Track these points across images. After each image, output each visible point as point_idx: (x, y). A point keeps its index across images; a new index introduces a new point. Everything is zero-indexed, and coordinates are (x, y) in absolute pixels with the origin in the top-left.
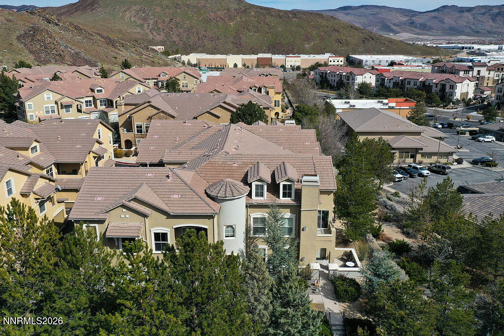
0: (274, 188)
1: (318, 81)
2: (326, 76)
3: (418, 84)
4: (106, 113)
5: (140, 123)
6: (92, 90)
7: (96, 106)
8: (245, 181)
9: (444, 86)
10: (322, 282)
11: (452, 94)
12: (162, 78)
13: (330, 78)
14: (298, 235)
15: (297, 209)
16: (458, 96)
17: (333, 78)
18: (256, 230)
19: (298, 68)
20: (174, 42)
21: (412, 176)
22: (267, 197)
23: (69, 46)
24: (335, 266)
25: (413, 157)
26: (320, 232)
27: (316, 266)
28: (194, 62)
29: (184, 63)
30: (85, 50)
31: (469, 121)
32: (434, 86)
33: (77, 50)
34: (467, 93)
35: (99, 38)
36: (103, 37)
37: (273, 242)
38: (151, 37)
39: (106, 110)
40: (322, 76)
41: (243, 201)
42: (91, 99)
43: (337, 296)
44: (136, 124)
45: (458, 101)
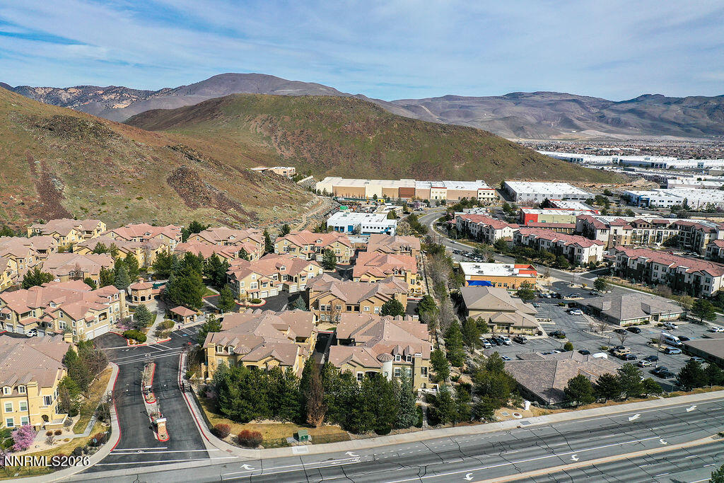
0: (404, 357)
1: (460, 229)
2: (467, 225)
3: (551, 245)
4: (288, 286)
5: (323, 305)
6: (278, 268)
7: (280, 280)
8: (392, 354)
9: (573, 249)
10: (422, 396)
11: (579, 257)
12: (318, 244)
13: (471, 228)
14: (413, 376)
15: (413, 366)
16: (585, 260)
17: (474, 229)
18: (396, 374)
19: (443, 202)
20: (305, 159)
21: (498, 345)
22: (401, 361)
23: (213, 186)
24: (428, 390)
25: (507, 328)
26: (423, 376)
27: (420, 390)
28: (330, 191)
29: (319, 193)
30: (228, 190)
31: (585, 289)
32: (565, 248)
33: (221, 191)
34: (596, 256)
35: (238, 173)
36: (241, 172)
37: (403, 379)
38: (279, 152)
39: (287, 283)
40: (463, 225)
41: (391, 362)
42: (277, 275)
43: (427, 401)
44: (321, 304)
45: (585, 265)
